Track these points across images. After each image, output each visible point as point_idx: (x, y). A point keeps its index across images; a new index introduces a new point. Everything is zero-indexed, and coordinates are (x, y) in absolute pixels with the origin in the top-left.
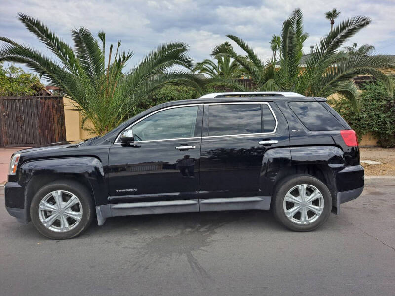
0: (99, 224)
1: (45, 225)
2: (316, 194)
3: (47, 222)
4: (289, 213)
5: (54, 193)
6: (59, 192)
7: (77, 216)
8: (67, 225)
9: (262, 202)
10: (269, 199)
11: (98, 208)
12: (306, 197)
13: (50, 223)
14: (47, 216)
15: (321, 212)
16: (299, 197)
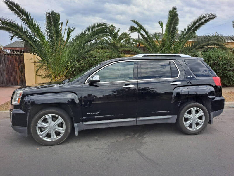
0: (76, 135)
1: (41, 137)
2: (200, 113)
3: (41, 135)
4: (186, 124)
5: (47, 116)
6: (50, 115)
7: (62, 130)
8: (55, 136)
9: (172, 119)
10: (176, 116)
11: (76, 125)
12: (195, 115)
13: (44, 136)
14: (42, 131)
15: (203, 123)
16: (191, 115)
